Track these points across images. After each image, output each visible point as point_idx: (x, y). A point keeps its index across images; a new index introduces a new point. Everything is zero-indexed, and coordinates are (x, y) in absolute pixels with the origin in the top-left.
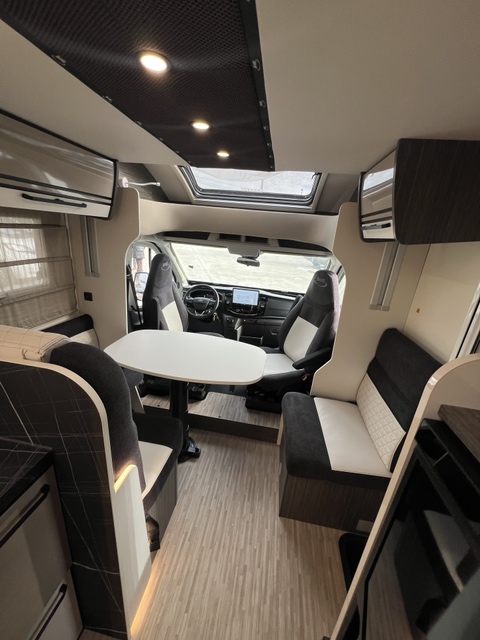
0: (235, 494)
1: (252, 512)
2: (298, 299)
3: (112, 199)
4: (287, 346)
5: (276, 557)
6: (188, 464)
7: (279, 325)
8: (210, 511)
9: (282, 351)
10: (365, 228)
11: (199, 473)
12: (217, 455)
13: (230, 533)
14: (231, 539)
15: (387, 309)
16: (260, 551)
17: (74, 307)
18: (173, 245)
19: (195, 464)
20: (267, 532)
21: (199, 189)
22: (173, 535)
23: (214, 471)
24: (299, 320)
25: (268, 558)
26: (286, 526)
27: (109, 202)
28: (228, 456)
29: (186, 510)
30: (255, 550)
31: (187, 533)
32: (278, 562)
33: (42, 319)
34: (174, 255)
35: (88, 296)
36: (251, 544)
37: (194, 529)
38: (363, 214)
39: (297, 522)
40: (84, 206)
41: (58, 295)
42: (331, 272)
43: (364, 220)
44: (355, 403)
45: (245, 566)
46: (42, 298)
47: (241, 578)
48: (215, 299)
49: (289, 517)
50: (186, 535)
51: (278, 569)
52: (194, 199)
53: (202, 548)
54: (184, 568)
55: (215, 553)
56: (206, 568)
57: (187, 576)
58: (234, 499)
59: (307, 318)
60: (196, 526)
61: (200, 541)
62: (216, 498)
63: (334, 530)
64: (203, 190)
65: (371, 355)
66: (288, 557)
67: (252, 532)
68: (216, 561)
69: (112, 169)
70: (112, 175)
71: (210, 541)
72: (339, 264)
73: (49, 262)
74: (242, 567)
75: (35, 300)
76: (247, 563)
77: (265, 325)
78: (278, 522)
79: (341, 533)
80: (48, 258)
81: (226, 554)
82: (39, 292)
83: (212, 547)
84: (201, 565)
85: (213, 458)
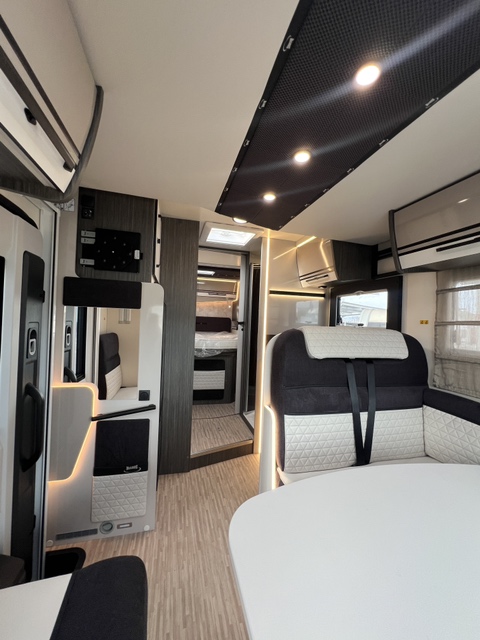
45: (185, 627)
47: (187, 613)
76: (183, 631)
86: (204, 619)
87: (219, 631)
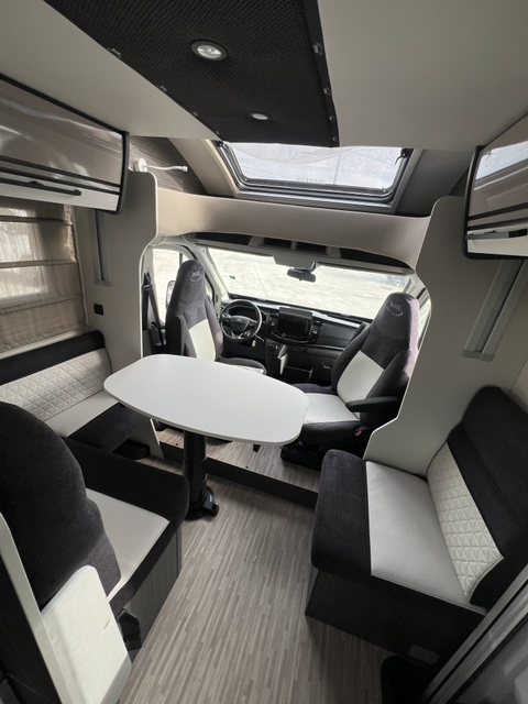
0: (253, 573)
1: (270, 602)
2: (363, 327)
3: (121, 186)
4: (341, 386)
5: (294, 676)
6: (201, 523)
7: (335, 357)
8: (218, 592)
9: (334, 392)
10: (473, 237)
11: (213, 537)
12: (238, 515)
13: (239, 629)
14: (238, 638)
15: (490, 358)
16: (274, 662)
17: (82, 321)
18: (210, 250)
19: (211, 524)
20: (287, 635)
21: (243, 177)
22: (167, 620)
23: (231, 537)
24: (360, 355)
25: (282, 674)
26: (312, 629)
27: (118, 190)
28: (251, 518)
29: (189, 585)
30: (268, 659)
31: (185, 619)
32: (295, 683)
33: (38, 334)
34: (212, 262)
35: (99, 309)
36: (263, 649)
37: (195, 613)
38: (471, 214)
39: (328, 627)
40: (78, 193)
41: (60, 305)
42: (410, 297)
43: (471, 223)
44: (425, 479)
45: (251, 682)
46: (37, 310)
47: (244, 698)
48: (257, 318)
49: (318, 619)
50: (183, 623)
51: (293, 694)
52: (237, 191)
53: (200, 644)
54: (173, 669)
55: (215, 655)
56: (200, 675)
57: (175, 683)
58: (250, 580)
59: (369, 353)
60: (198, 611)
61: (199, 634)
62: (228, 575)
63: (377, 649)
64: (249, 180)
65: (455, 419)
66: (310, 679)
67: (267, 631)
68: (215, 666)
69: (121, 145)
70: (121, 152)
71: (212, 636)
72: (421, 285)
73: (47, 265)
74: (247, 682)
75: (29, 312)
76: (255, 678)
77: (316, 355)
78: (302, 622)
79: (387, 654)
80: (46, 261)
81: (229, 658)
82: (33, 303)
83: (213, 645)
84: (195, 669)
85: (233, 519)
86: (231, 674)
87: (224, 650)
